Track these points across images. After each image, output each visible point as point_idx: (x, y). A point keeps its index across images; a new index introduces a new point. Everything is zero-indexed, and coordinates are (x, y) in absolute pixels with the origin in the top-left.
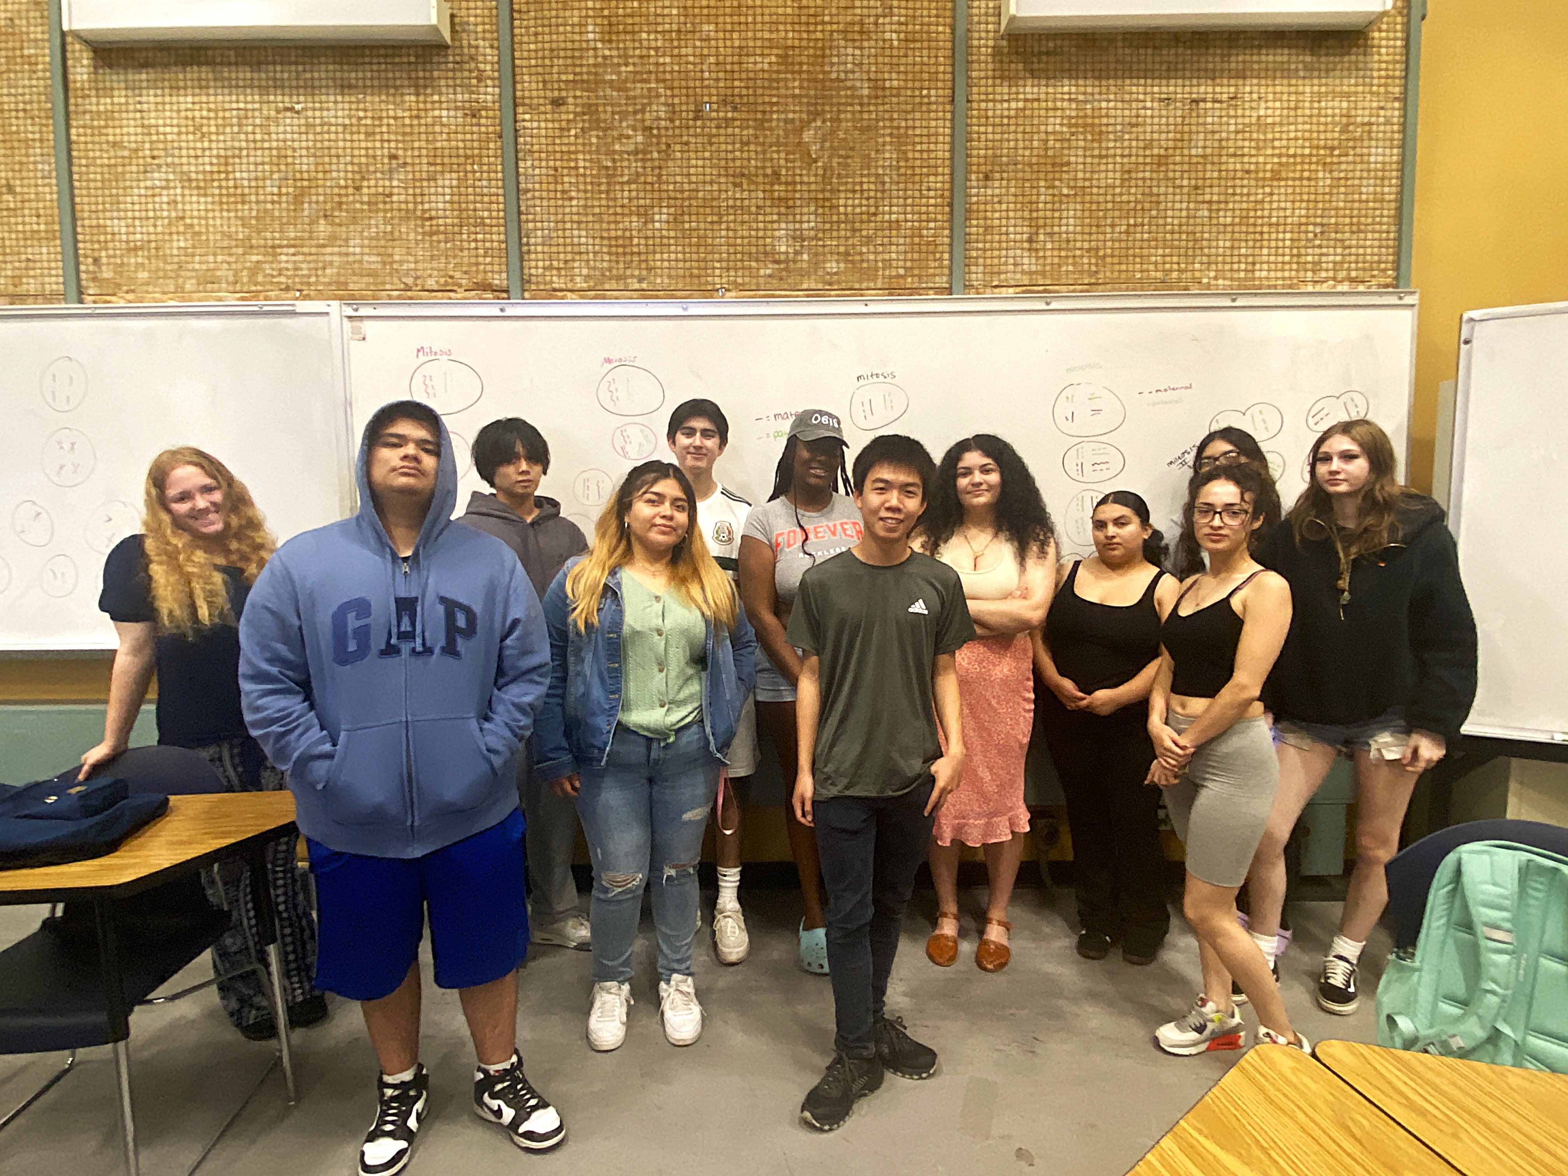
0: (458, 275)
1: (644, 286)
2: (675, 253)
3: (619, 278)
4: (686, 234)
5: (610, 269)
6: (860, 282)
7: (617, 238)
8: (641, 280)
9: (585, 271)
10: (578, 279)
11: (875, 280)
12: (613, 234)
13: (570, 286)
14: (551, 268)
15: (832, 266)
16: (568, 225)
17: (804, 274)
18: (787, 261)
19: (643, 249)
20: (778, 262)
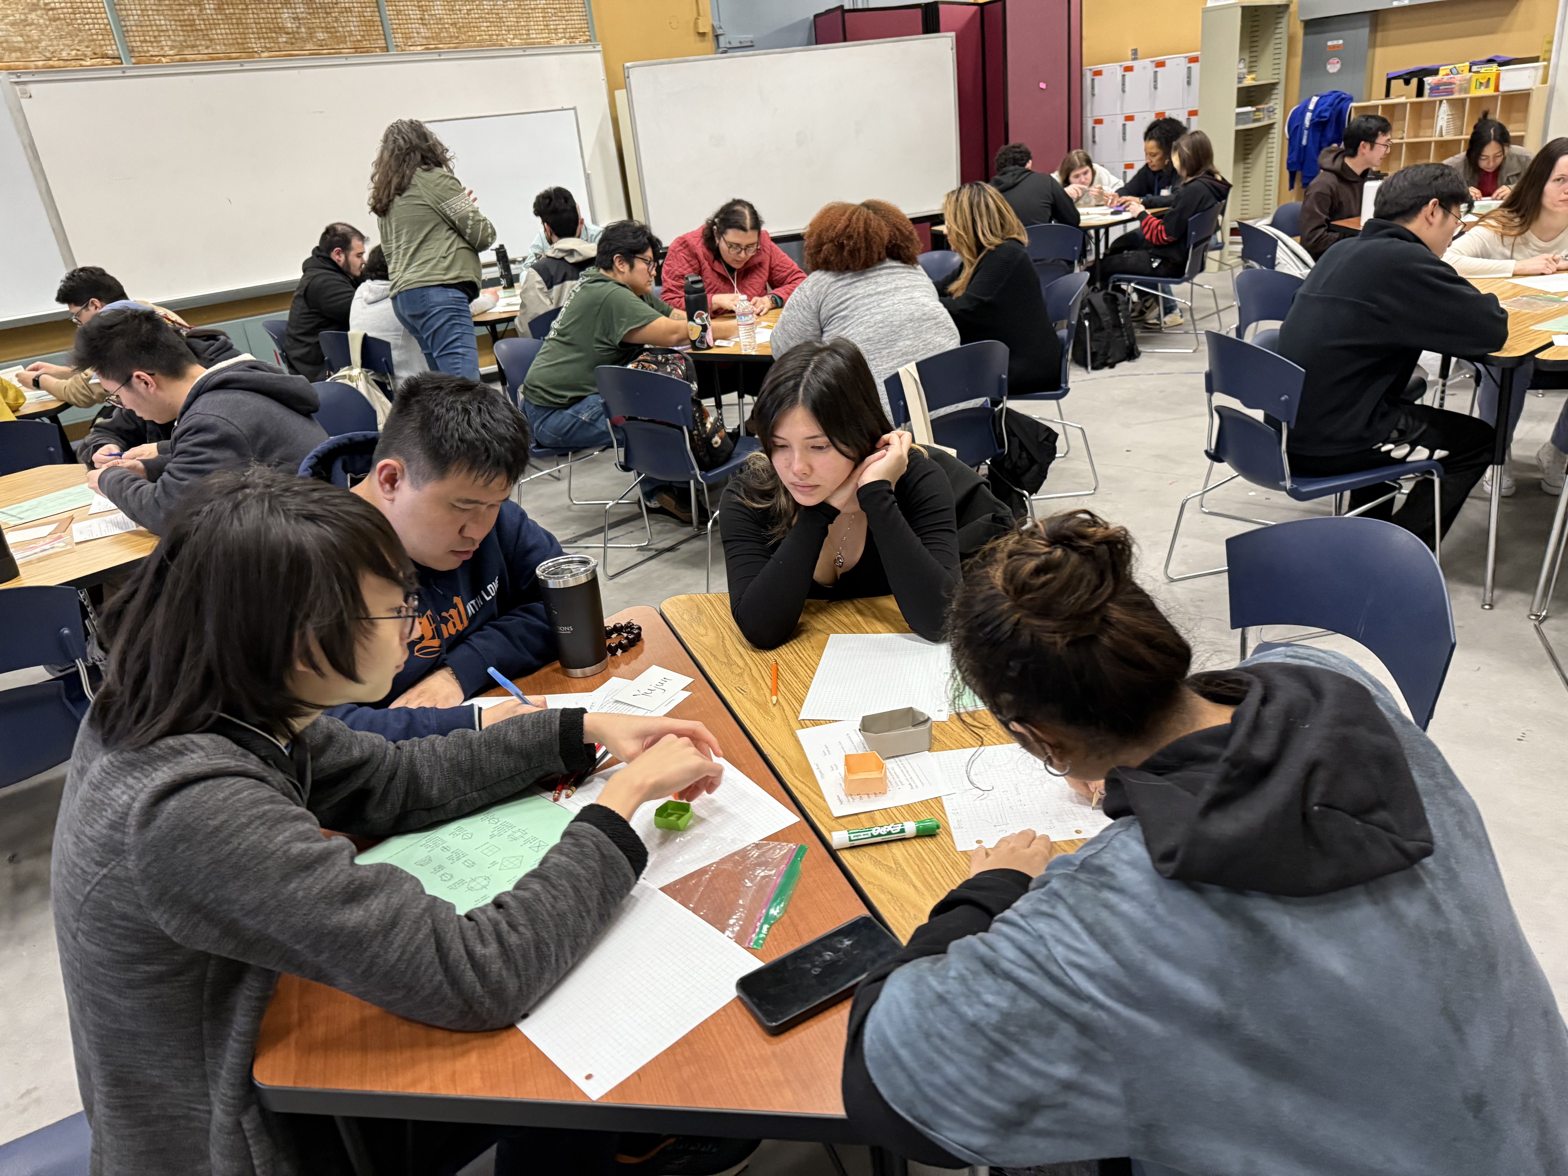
0: (83, 48)
1: (210, 51)
2: (222, 30)
3: (193, 47)
4: (228, 17)
5: (185, 41)
6: (338, 44)
7: (184, 20)
8: (207, 48)
9: (169, 43)
10: (166, 48)
11: (346, 42)
12: (182, 18)
13: (162, 53)
14: (145, 41)
15: (320, 36)
16: (150, 13)
17: (305, 41)
18: (293, 33)
19: (203, 27)
20: (287, 33)
